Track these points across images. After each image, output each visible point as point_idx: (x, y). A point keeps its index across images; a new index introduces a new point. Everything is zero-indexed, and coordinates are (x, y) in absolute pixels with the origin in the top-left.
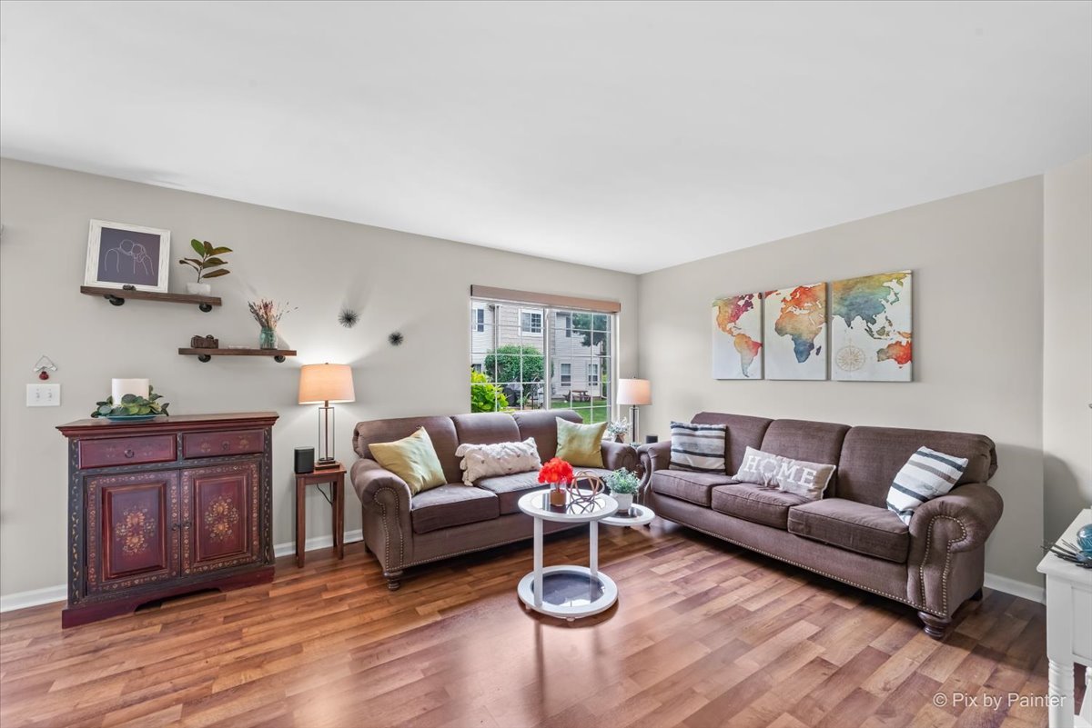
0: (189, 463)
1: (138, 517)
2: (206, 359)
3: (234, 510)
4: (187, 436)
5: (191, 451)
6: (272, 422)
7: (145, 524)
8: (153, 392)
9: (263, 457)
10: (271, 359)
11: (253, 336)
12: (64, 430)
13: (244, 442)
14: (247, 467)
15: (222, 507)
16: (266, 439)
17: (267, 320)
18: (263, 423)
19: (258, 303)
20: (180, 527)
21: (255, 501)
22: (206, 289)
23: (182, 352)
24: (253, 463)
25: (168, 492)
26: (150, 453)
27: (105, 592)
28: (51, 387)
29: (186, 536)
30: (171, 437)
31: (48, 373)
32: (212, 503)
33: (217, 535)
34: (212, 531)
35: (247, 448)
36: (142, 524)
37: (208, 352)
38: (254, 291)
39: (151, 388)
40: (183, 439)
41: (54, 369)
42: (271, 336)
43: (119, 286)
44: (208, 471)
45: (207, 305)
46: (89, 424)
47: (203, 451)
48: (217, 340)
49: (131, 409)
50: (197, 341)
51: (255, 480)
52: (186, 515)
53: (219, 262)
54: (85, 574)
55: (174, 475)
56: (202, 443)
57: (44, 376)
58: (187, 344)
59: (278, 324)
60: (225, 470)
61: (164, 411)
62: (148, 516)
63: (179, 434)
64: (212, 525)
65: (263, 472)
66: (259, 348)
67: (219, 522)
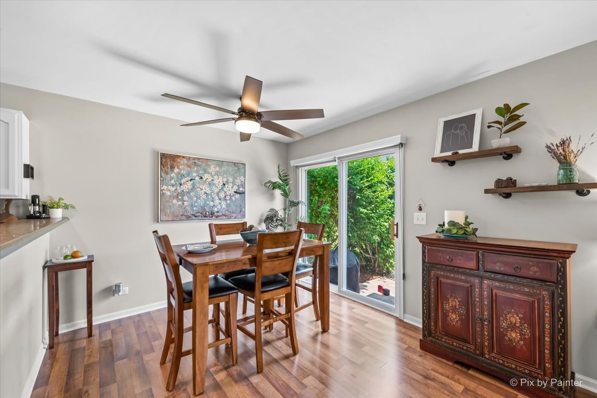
0: (487, 274)
1: (455, 302)
2: (508, 196)
3: (526, 325)
4: (486, 254)
5: (489, 266)
6: (567, 255)
7: (460, 308)
8: (467, 220)
9: (557, 288)
10: (572, 194)
11: (551, 173)
12: (421, 239)
13: (535, 269)
14: (538, 292)
15: (515, 319)
16: (558, 270)
17: (565, 157)
18: (555, 254)
19: (557, 141)
20: (481, 320)
21: (547, 326)
22: (506, 141)
23: (487, 191)
24: (545, 290)
25: (473, 292)
26: (462, 261)
27: (438, 339)
28: (423, 215)
29: (486, 329)
30: (475, 253)
31: (422, 207)
32: (505, 312)
33: (510, 340)
34: (506, 335)
35: (538, 275)
36: (457, 307)
37: (507, 190)
38: (552, 133)
39: (467, 218)
40: (483, 256)
41: (424, 205)
42: (571, 172)
43: (450, 153)
44: (502, 285)
45: (508, 154)
46: (434, 237)
47: (497, 268)
48: (515, 181)
49: (452, 230)
50: (499, 183)
51: (547, 308)
52: (486, 313)
53: (518, 117)
54: (429, 323)
55: (477, 281)
56: (498, 262)
57: (420, 209)
58: (492, 186)
59: (579, 158)
60: (517, 288)
61: (474, 234)
62: (461, 304)
63: (481, 252)
64: (507, 330)
65: (557, 301)
66: (556, 184)
67: (512, 331)
